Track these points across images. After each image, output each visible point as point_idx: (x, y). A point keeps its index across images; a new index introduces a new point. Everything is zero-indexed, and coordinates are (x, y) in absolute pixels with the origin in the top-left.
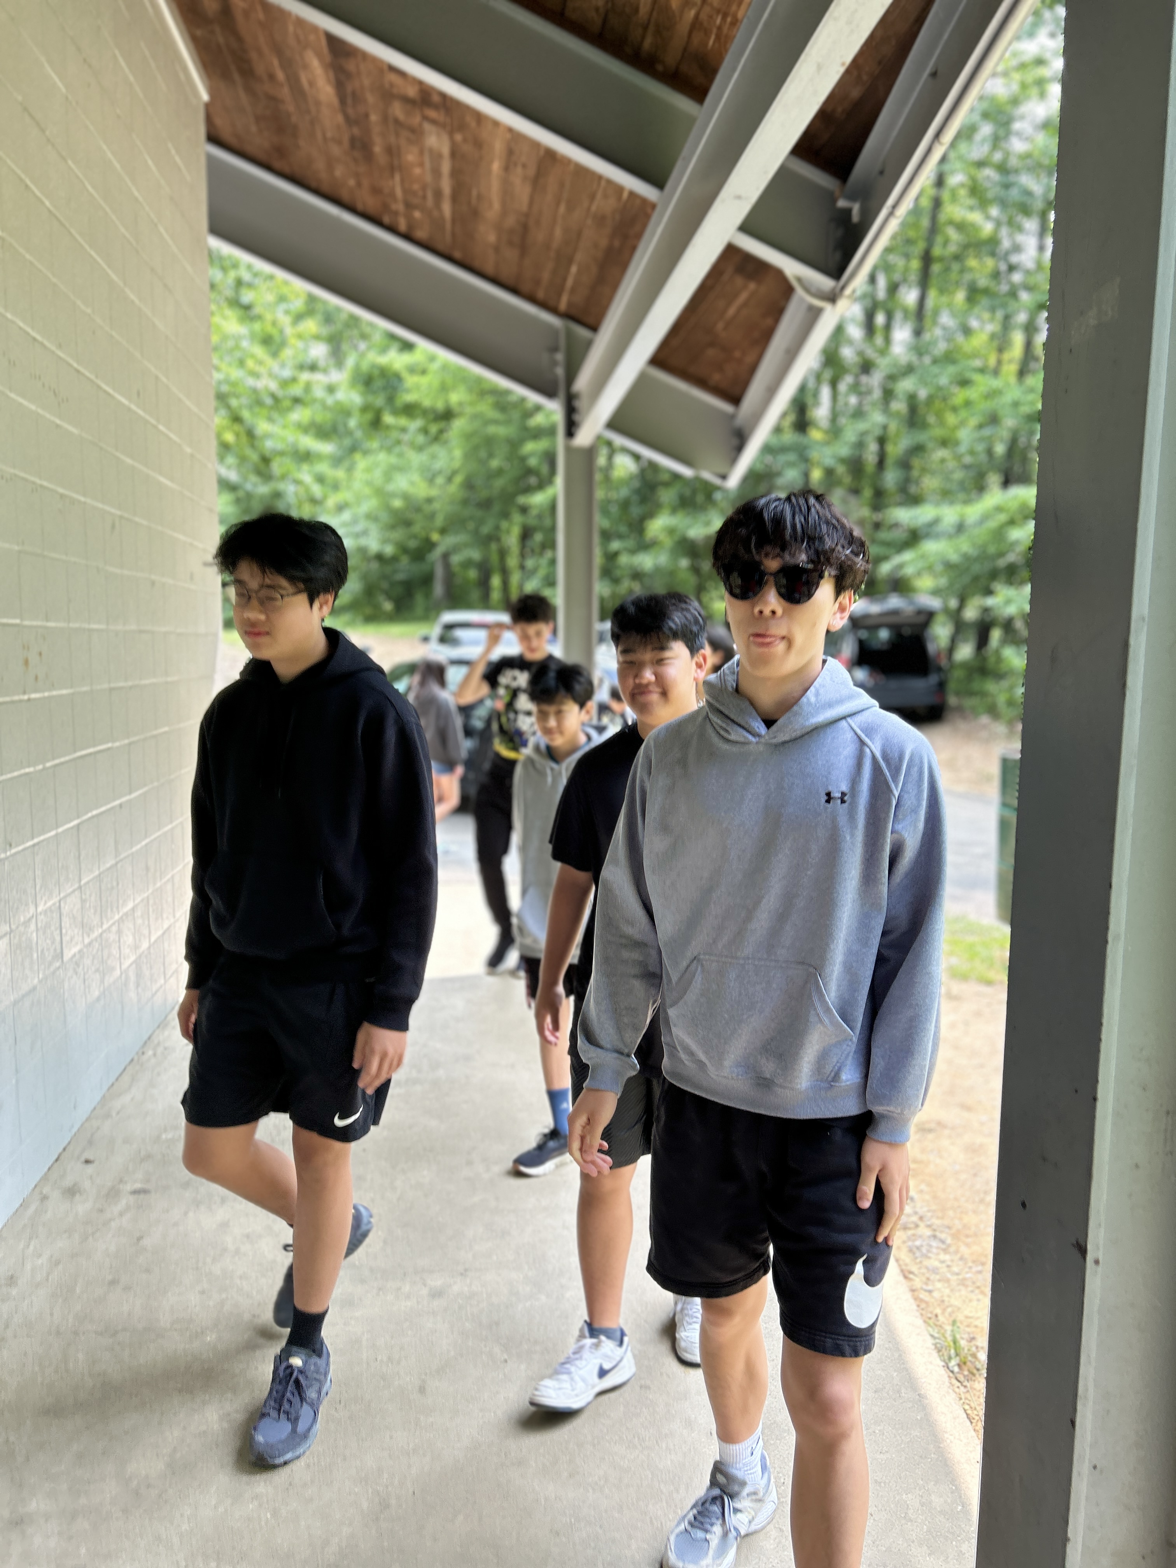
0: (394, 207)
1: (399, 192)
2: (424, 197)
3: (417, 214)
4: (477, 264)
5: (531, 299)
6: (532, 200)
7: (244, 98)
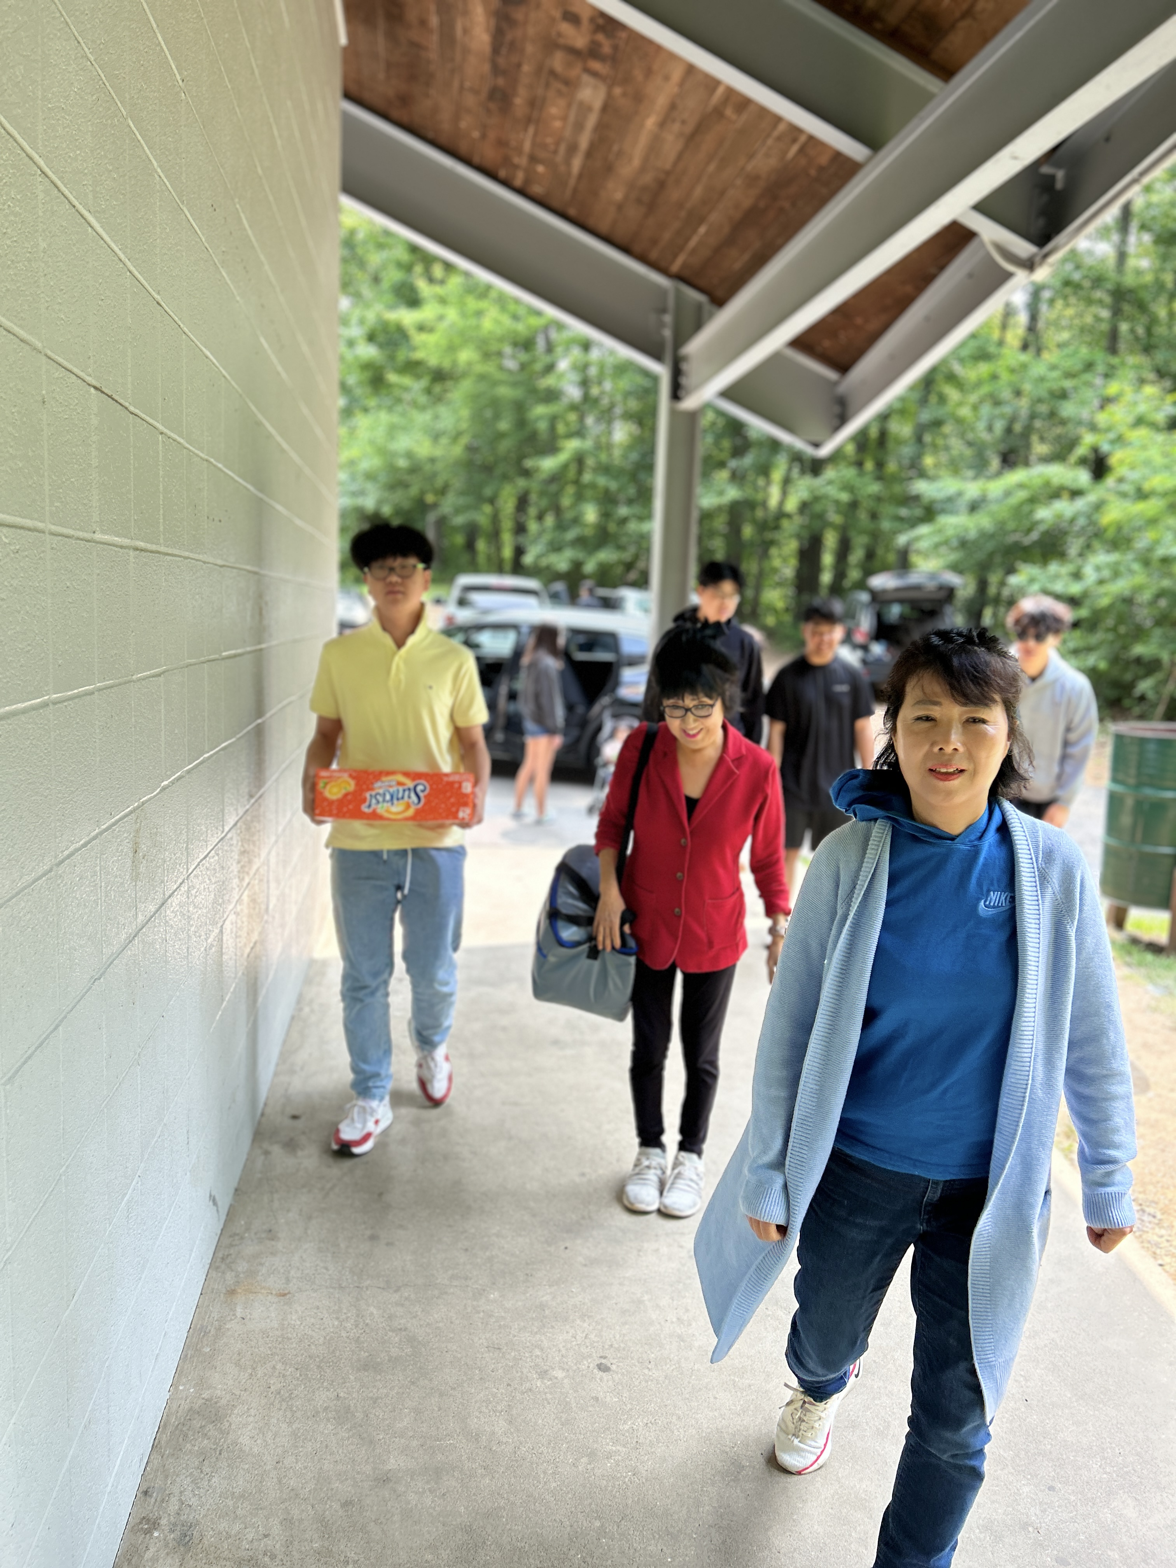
0: (516, 160)
1: (527, 146)
2: (555, 152)
3: (540, 169)
4: (591, 222)
5: (642, 259)
6: (679, 157)
7: (381, 44)
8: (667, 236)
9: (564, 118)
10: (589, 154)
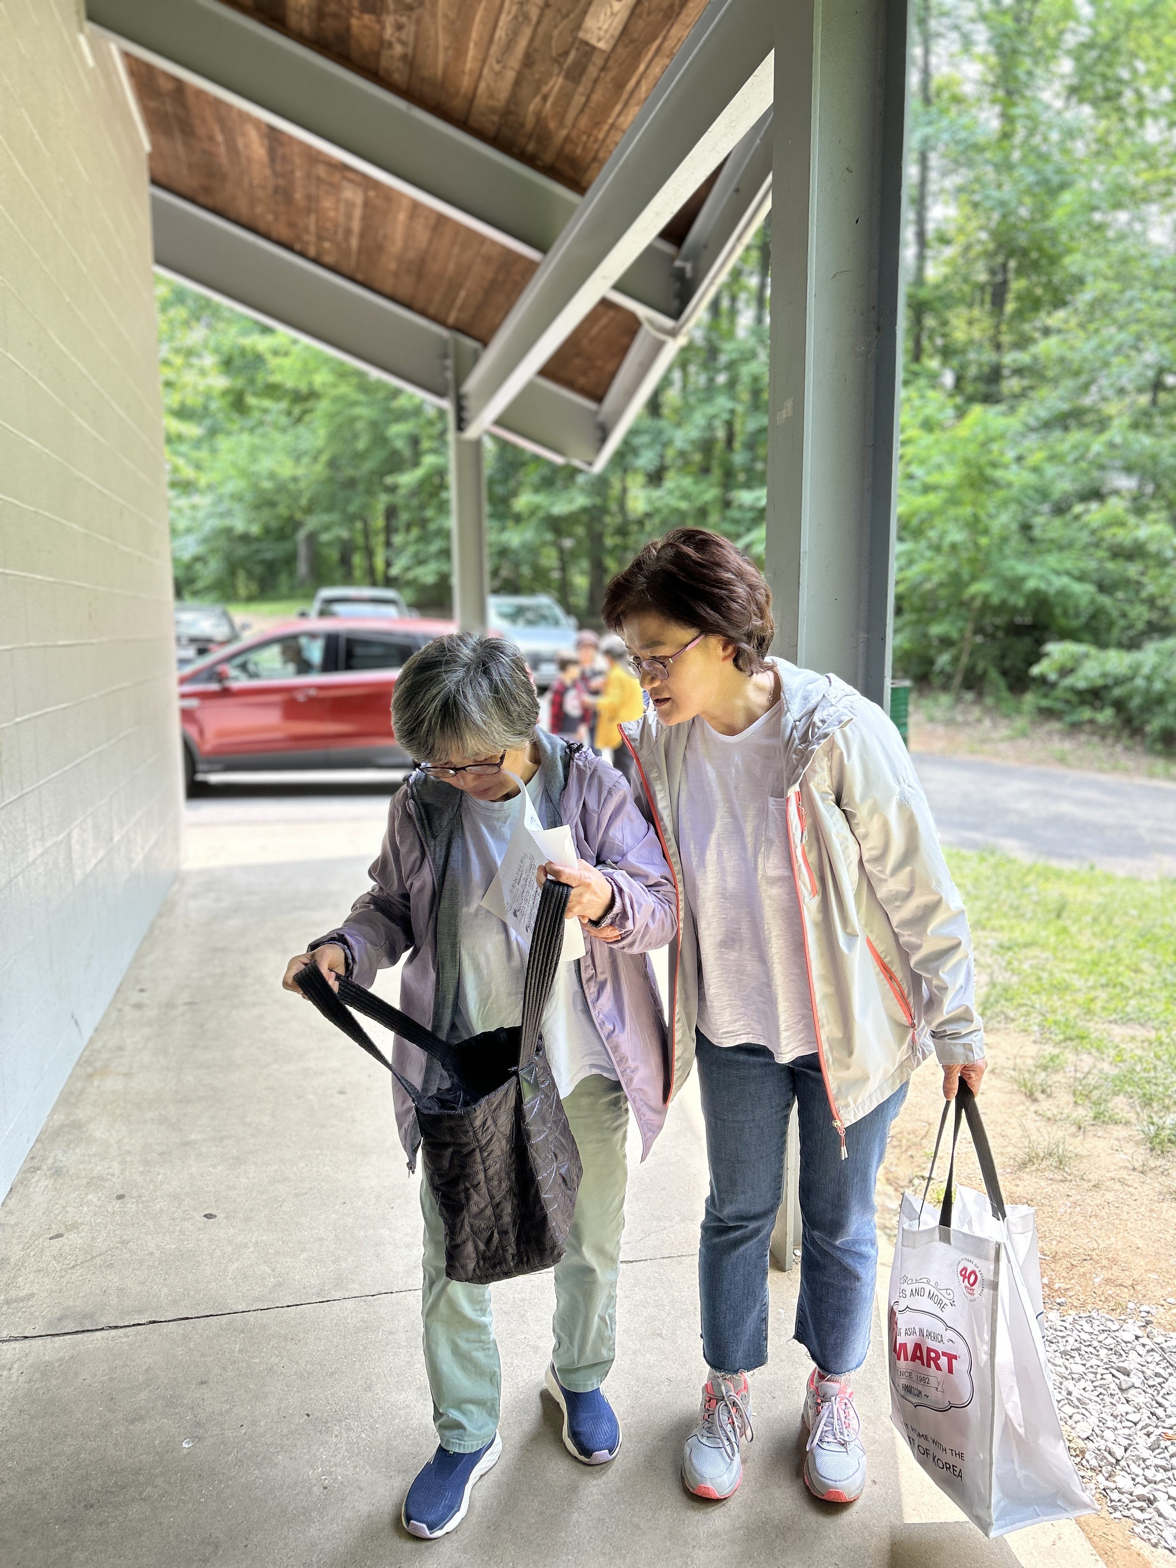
0: (306, 237)
1: (312, 227)
2: (336, 233)
3: (327, 245)
4: (377, 285)
5: (423, 313)
6: (430, 242)
7: (181, 149)
8: (438, 297)
9: (336, 210)
10: (363, 235)
